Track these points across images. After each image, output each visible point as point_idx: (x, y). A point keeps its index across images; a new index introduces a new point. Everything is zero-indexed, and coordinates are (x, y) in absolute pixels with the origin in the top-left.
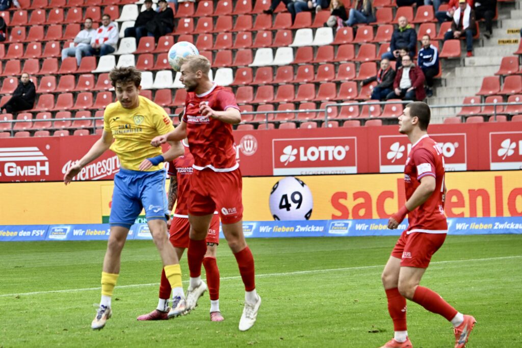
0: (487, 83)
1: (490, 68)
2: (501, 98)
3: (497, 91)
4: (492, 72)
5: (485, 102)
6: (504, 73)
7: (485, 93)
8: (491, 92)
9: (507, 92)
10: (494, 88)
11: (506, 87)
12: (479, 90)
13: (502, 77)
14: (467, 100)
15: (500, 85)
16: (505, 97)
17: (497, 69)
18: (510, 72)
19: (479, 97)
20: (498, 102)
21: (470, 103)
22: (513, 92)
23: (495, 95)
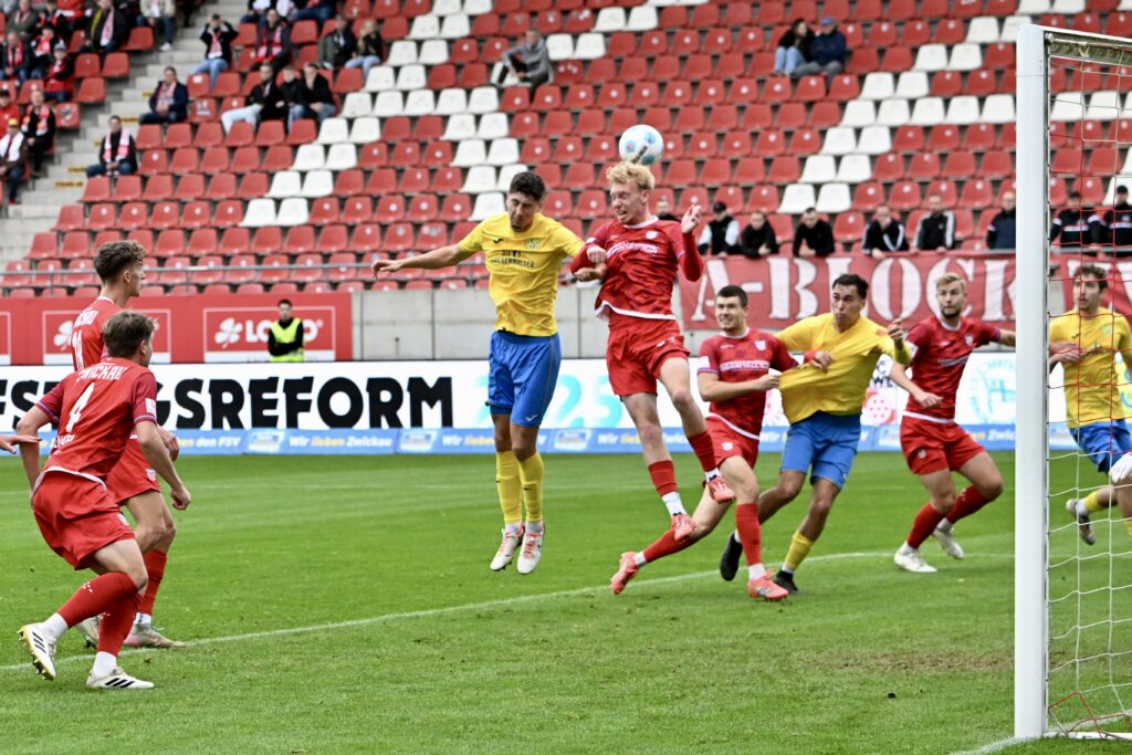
0: (39, 242)
1: (44, 222)
2: (59, 263)
3: (52, 254)
4: (46, 227)
5: (36, 268)
6: (64, 228)
7: (37, 256)
8: (45, 255)
9: (67, 255)
10: (49, 248)
11: (67, 248)
12: (27, 252)
13: (61, 234)
14: (11, 266)
15: (58, 244)
16: (65, 263)
17: (53, 223)
18: (71, 227)
19: (28, 262)
20: (55, 268)
21: (14, 269)
22: (76, 255)
23: (50, 259)
